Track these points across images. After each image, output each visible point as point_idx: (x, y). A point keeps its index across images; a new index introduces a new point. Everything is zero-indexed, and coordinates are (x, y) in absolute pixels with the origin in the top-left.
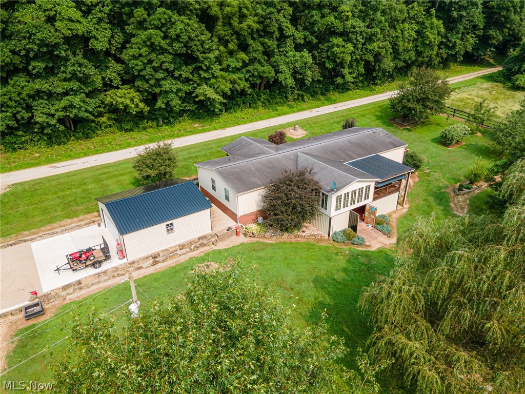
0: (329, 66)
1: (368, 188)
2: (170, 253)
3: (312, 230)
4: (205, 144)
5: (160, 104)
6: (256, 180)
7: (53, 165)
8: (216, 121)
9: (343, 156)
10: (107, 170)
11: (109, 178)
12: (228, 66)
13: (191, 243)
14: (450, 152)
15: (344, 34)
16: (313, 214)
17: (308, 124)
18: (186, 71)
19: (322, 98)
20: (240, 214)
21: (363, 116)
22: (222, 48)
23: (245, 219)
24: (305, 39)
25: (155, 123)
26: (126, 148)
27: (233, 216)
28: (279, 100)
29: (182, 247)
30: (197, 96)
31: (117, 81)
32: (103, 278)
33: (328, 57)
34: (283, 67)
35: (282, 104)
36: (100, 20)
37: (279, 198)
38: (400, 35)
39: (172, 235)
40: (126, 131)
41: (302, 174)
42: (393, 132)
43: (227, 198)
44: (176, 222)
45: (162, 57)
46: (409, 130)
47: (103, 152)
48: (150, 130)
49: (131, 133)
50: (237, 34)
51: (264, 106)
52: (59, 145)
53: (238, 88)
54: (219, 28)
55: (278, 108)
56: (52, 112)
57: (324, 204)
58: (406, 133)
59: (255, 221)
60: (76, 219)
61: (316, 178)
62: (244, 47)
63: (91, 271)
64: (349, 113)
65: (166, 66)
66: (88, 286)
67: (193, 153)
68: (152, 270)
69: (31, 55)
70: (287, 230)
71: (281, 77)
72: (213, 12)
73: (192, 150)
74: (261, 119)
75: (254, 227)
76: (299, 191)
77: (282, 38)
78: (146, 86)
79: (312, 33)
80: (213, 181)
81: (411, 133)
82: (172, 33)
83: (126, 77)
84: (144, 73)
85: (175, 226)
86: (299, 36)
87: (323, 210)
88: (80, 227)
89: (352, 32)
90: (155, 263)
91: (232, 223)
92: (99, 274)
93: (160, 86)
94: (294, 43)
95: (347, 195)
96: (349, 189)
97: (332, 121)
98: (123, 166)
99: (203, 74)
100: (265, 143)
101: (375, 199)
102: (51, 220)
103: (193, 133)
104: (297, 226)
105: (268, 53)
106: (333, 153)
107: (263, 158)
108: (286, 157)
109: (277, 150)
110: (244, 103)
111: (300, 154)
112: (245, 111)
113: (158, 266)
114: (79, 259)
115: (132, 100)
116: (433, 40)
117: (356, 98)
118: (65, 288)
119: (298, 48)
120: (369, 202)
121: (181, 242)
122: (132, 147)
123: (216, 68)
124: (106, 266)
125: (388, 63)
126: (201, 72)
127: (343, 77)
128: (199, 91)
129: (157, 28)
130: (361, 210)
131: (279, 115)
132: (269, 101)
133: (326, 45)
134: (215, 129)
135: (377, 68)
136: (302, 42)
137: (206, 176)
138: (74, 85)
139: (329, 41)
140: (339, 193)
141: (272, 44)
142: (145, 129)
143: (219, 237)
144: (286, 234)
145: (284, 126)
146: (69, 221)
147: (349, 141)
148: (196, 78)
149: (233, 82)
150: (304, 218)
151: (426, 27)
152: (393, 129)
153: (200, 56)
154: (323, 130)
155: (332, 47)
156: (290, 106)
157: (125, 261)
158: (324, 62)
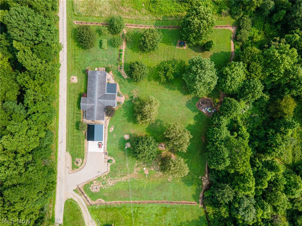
2: (105, 133)
6: (102, 115)
7: (59, 142)
9: (103, 91)
10: (70, 134)
11: (73, 134)
14: (107, 50)
17: (71, 72)
21: (75, 50)
29: (105, 131)
42: (89, 51)
58: (92, 49)
63: (103, 145)
64: (71, 52)
73: (70, 111)
90: (106, 137)
97: (73, 63)
98: (70, 129)
102: (84, 147)
106: (101, 92)
108: (98, 103)
109: (92, 102)
111: (99, 100)
114: (100, 146)
118: (104, 149)
145: (69, 80)
146: (85, 145)
154: (77, 71)
157: (103, 141)
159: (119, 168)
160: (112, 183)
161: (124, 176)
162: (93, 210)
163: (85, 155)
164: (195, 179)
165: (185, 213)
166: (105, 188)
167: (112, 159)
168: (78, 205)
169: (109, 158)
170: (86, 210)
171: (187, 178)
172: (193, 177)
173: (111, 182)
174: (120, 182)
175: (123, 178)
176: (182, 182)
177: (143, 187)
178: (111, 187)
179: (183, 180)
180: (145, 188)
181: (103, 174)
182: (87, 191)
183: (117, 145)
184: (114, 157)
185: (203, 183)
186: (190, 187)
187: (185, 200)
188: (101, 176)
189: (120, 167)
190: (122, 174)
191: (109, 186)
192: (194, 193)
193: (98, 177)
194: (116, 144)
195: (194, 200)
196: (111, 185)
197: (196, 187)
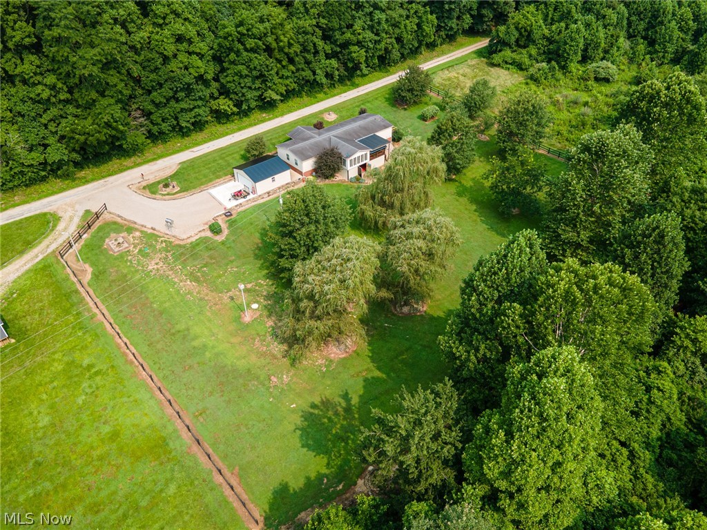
0: (350, 65)
1: (366, 154)
2: (275, 191)
3: (339, 177)
4: (274, 130)
5: (244, 107)
6: (309, 153)
7: (191, 150)
8: (276, 112)
9: (355, 136)
10: (223, 152)
11: (227, 156)
12: (283, 75)
13: (283, 186)
14: (426, 125)
15: (359, 43)
16: (339, 170)
17: (338, 109)
18: (258, 84)
19: (349, 83)
20: (304, 171)
21: (376, 99)
22: (278, 65)
23: (306, 174)
24: (332, 49)
25: (238, 117)
26: (226, 135)
27: (301, 173)
28: (317, 89)
29: (279, 188)
30: (265, 98)
31: (216, 94)
32: (249, 202)
33: (349, 59)
34: (318, 71)
35: (319, 92)
36: (208, 61)
37: (322, 162)
38: (404, 30)
39: (274, 182)
40: (223, 124)
41: (332, 150)
42: (395, 111)
43: (296, 164)
44: (275, 176)
45: (246, 80)
46: (405, 109)
47: (214, 140)
48: (236, 121)
49: (225, 125)
50: (287, 54)
51: (308, 95)
52: (187, 137)
53: (290, 88)
54: (276, 53)
55: (317, 95)
56: (188, 119)
57: (345, 164)
58: (402, 112)
59: (311, 175)
60: (221, 179)
61: (340, 151)
62: (291, 61)
63: (243, 200)
64: (367, 97)
65: (248, 84)
66: (244, 206)
67: (269, 137)
68: (268, 199)
69: (179, 89)
70: (327, 178)
71: (318, 78)
72: (273, 47)
73: (268, 135)
74: (306, 106)
75: (311, 178)
76: (331, 158)
77: (316, 53)
78: (237, 98)
79: (337, 46)
80: (288, 155)
81: (406, 112)
82: (252, 66)
83: (222, 91)
84: (236, 90)
85: (275, 179)
86: (328, 48)
87: (344, 167)
88: (225, 182)
89: (364, 42)
90: (269, 196)
91: (300, 176)
92: (248, 201)
93: (245, 96)
94: (325, 53)
95: (355, 159)
96: (356, 156)
97: (354, 105)
98: (232, 148)
99: (269, 84)
100: (312, 130)
101: (371, 160)
102: (211, 180)
103: (263, 121)
104: (332, 176)
105: (308, 63)
106: (350, 135)
107: (312, 141)
108: (324, 140)
109: (319, 135)
110: (293, 95)
111: (332, 137)
112: (294, 100)
113: (271, 197)
114: (237, 195)
115: (229, 106)
116: (428, 32)
117: (374, 81)
118: (236, 206)
119: (328, 57)
120: (368, 161)
121: (279, 185)
122: (230, 134)
123: (276, 78)
124: (248, 197)
125: (396, 54)
126: (267, 83)
127: (361, 71)
128: (266, 95)
129: (243, 64)
130: (364, 166)
131: (318, 102)
132: (310, 91)
133: (347, 51)
134: (277, 117)
135: (388, 57)
136: (330, 52)
137: (283, 153)
138: (200, 103)
139: (348, 48)
140: (351, 158)
141: (310, 57)
142: (233, 121)
143: (295, 183)
144: (327, 180)
145: (321, 112)
146: (219, 180)
147: (359, 126)
148: (263, 86)
149: (286, 86)
150: (335, 172)
151: (423, 22)
152: (395, 109)
153: (266, 73)
154: (348, 114)
155: (351, 53)
156: (325, 93)
157: (256, 195)
158: (346, 62)
159: (211, 257)
160: (155, 267)
161: (197, 280)
162: (44, 269)
163: (193, 190)
164: (347, 443)
165: (186, 518)
166: (131, 261)
167: (226, 232)
168: (44, 238)
169: (224, 226)
170: (37, 256)
171: (330, 419)
172: (347, 432)
173: (157, 264)
174: (173, 282)
175: (189, 283)
176: (302, 416)
177: (196, 338)
178: (143, 271)
179: (311, 414)
180: (195, 343)
181: (169, 237)
182: (100, 234)
183: (268, 223)
184: (232, 233)
185: (360, 482)
186: (305, 449)
187: (240, 477)
188: (160, 237)
189: (215, 259)
190: (199, 274)
191: (143, 267)
192: (296, 484)
193: (155, 232)
194: (268, 220)
195: (266, 507)
196: (150, 268)
197: (324, 471)
